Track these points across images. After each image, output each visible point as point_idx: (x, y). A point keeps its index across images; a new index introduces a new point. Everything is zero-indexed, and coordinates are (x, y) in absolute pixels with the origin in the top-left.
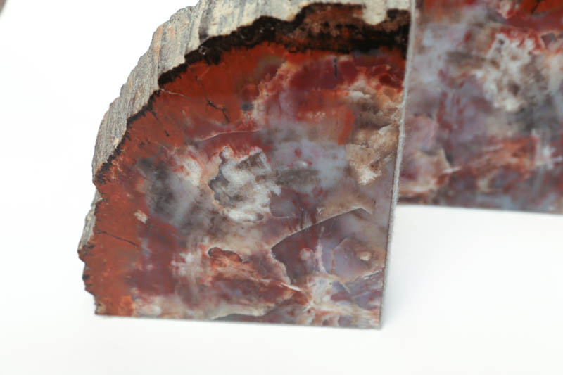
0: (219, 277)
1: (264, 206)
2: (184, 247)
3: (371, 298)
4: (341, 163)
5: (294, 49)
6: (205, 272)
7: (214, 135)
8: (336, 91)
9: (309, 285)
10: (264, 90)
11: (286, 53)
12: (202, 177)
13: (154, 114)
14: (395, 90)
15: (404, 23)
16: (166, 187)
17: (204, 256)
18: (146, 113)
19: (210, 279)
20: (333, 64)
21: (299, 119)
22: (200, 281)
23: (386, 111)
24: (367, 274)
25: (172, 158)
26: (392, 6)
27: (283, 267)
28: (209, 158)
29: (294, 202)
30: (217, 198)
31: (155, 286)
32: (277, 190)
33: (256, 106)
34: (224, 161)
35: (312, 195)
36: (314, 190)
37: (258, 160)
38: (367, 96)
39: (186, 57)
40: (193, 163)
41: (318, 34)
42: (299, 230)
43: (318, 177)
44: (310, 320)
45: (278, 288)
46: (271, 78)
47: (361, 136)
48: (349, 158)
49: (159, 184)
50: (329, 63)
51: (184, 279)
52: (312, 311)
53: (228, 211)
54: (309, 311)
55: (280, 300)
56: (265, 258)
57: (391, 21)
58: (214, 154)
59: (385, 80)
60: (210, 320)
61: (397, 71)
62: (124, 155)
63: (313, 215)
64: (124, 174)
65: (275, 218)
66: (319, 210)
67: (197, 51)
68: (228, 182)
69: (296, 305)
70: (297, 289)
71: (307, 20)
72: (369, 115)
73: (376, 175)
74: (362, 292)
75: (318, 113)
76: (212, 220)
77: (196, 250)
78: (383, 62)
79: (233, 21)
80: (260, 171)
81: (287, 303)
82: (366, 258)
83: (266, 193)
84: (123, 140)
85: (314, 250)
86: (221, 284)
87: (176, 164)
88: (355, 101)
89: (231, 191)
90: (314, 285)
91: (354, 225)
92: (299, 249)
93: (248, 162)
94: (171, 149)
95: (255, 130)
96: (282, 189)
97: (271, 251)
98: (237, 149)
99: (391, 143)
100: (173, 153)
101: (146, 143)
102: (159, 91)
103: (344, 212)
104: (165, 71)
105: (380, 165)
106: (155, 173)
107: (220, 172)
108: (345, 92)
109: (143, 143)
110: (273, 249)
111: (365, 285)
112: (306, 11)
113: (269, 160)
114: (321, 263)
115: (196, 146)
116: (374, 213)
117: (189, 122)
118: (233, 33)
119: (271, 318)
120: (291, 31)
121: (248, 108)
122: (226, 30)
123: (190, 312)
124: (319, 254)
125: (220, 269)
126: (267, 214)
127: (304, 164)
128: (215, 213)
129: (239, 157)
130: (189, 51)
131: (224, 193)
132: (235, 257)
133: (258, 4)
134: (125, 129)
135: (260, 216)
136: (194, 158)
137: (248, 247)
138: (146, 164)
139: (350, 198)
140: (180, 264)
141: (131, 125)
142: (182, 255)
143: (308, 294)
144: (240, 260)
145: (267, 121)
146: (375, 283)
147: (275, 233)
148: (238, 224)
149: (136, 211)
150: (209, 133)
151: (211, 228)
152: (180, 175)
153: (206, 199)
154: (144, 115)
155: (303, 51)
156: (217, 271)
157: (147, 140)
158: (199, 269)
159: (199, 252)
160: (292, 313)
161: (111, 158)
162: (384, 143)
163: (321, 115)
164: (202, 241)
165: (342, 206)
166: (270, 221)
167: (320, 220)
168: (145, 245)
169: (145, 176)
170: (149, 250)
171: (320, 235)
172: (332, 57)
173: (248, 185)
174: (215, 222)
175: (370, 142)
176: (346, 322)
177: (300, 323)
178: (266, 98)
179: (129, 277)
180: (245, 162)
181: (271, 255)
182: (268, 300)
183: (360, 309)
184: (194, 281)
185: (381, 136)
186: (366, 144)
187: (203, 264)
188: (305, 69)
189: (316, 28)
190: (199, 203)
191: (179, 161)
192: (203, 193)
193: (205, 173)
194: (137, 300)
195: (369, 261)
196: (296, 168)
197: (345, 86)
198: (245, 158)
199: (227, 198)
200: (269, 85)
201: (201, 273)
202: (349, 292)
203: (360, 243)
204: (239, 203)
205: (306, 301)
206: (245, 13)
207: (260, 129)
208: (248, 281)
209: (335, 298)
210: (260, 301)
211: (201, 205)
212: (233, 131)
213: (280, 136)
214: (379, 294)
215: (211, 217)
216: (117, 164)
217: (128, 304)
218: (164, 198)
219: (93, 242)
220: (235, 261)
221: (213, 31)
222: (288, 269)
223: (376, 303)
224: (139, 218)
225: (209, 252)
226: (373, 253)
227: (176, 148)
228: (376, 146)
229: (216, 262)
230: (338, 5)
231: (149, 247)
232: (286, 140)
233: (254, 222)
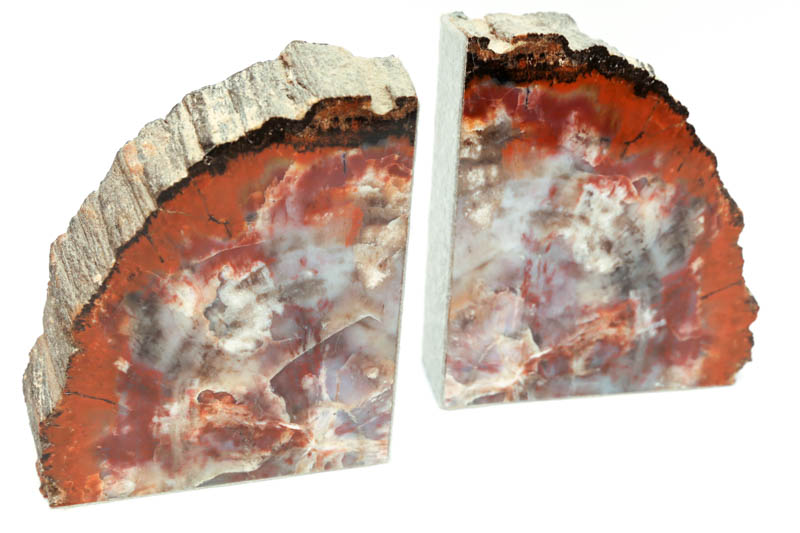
0: (208, 428)
1: (264, 330)
2: (169, 396)
3: (379, 425)
4: (348, 267)
5: (304, 148)
6: (192, 425)
7: (213, 254)
8: (344, 188)
9: (310, 420)
10: (271, 196)
11: (296, 154)
12: (197, 306)
13: (149, 238)
14: (403, 179)
15: (412, 110)
16: (155, 323)
17: (192, 404)
18: (140, 239)
19: (197, 433)
20: (342, 159)
21: (306, 223)
22: (185, 436)
23: (395, 203)
24: (375, 395)
25: (164, 288)
26: (399, 94)
27: (282, 402)
28: (207, 281)
29: (297, 320)
30: (212, 328)
31: (130, 453)
32: (279, 308)
33: (260, 215)
34: (223, 282)
35: (317, 309)
36: (319, 303)
37: (260, 277)
38: (376, 190)
39: (190, 170)
40: (187, 289)
41: (328, 130)
42: (302, 352)
43: (324, 286)
44: (310, 466)
45: (275, 429)
46: (279, 182)
47: (369, 233)
48: (356, 260)
49: (147, 321)
50: (337, 159)
51: (167, 437)
52: (313, 453)
53: (224, 342)
54: (309, 454)
55: (277, 445)
56: (262, 394)
57: (400, 109)
58: (212, 276)
59: (393, 171)
60: (194, 488)
61: (405, 159)
62: (111, 292)
63: (317, 332)
64: (107, 315)
65: (275, 342)
66: (324, 325)
67: (202, 162)
68: (225, 307)
69: (294, 448)
70: (296, 427)
71: (317, 117)
72: (378, 210)
73: (384, 276)
74: (369, 418)
75: (326, 215)
76: (205, 356)
77: (183, 398)
78: (392, 151)
79: (236, 127)
80: (261, 289)
81: (285, 447)
82: (373, 375)
83: (267, 314)
84: (111, 274)
85: (318, 375)
86: (209, 437)
87: (168, 293)
88: (364, 196)
89: (227, 317)
90: (317, 419)
91: (360, 338)
92: (301, 377)
93: (249, 280)
94: (164, 277)
95: (259, 242)
96: (285, 306)
97: (269, 384)
98: (238, 267)
99: (400, 238)
100: (166, 281)
101: (137, 273)
102: (157, 212)
103: (351, 323)
104: (165, 189)
105: (388, 263)
106: (144, 308)
107: (218, 296)
108: (354, 188)
109: (133, 275)
110: (272, 381)
111: (372, 408)
112: (316, 108)
113: (272, 275)
114: (324, 390)
115: (193, 269)
116: (382, 320)
117: (187, 242)
118: (241, 138)
119: (266, 471)
120: (301, 129)
121: (252, 218)
122: (232, 137)
123: (170, 482)
124: (322, 380)
125: (209, 417)
126: (267, 338)
127: (309, 274)
128: (208, 347)
129: (240, 276)
130: (192, 164)
131: (220, 320)
132: (228, 399)
133: (260, 107)
134: (114, 261)
135: (259, 343)
136: (189, 283)
137: (243, 384)
138: (134, 299)
139: (357, 306)
140: (163, 419)
141: (121, 255)
142: (167, 406)
143: (309, 431)
144: (233, 402)
145: (271, 230)
146: (384, 404)
147: (274, 361)
148: (234, 356)
149: (116, 359)
150: (208, 253)
151: (203, 366)
152: (172, 306)
153: (199, 331)
154: (138, 241)
155: (313, 150)
156: (206, 420)
157: (138, 269)
158: (185, 421)
159: (187, 400)
160: (290, 461)
161: (94, 297)
162: (393, 238)
163: (328, 216)
164: (191, 384)
165: (348, 316)
166: (270, 346)
167: (324, 338)
168: (122, 402)
169: (131, 313)
170: (126, 407)
171: (325, 355)
172: (339, 153)
173: (248, 308)
174: (207, 358)
175: (379, 240)
176: (351, 460)
177: (299, 471)
178: (272, 205)
179: (99, 447)
180: (246, 280)
181: (269, 390)
182: (263, 448)
183: (367, 441)
184: (179, 439)
185: (389, 231)
186: (375, 242)
187: (190, 415)
188: (314, 167)
189: (326, 124)
190: (191, 337)
191: (171, 291)
192: (196, 324)
193: (200, 300)
194: (108, 477)
195: (378, 378)
196: (300, 280)
197: (353, 182)
198: (245, 276)
199: (224, 326)
200: (276, 190)
201: (187, 427)
202: (355, 421)
203: (367, 357)
204: (236, 331)
205: (307, 441)
206: (248, 117)
207: (264, 241)
208: (242, 427)
209: (340, 432)
210: (253, 451)
211: (193, 340)
212: (234, 247)
213: (285, 245)
214: (386, 418)
215: (203, 352)
216: (101, 304)
217: (94, 484)
218: (151, 337)
219: (60, 408)
220: (228, 403)
221: (218, 139)
222: (288, 404)
223: (384, 430)
224: (119, 368)
225: (198, 398)
226: (381, 367)
227: (170, 275)
228: (384, 244)
229: (206, 409)
230: (348, 99)
231: (127, 404)
232: (292, 248)
233: (252, 351)
